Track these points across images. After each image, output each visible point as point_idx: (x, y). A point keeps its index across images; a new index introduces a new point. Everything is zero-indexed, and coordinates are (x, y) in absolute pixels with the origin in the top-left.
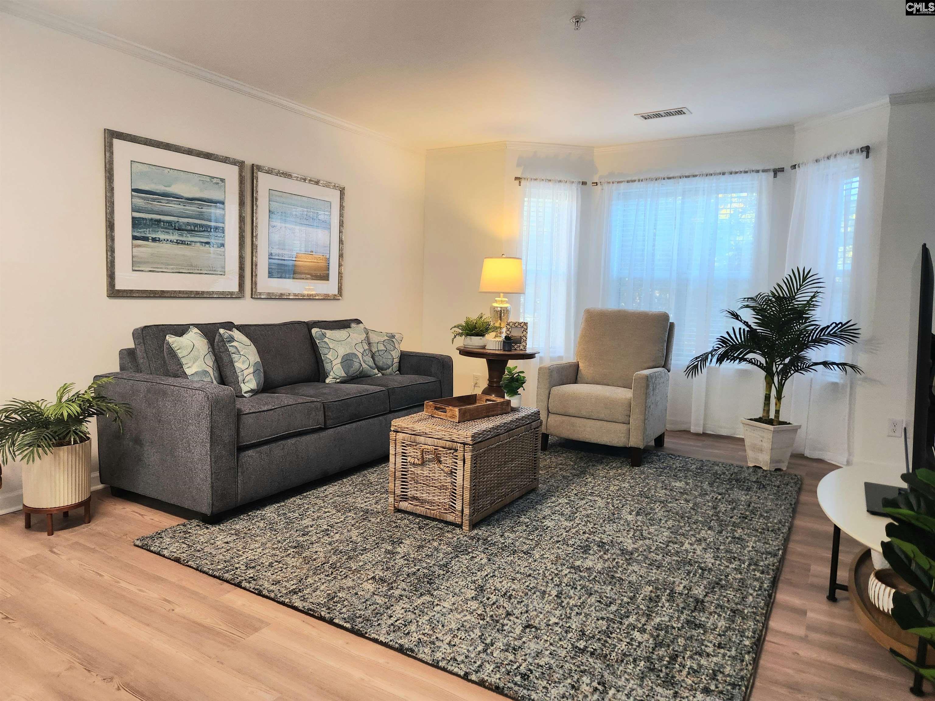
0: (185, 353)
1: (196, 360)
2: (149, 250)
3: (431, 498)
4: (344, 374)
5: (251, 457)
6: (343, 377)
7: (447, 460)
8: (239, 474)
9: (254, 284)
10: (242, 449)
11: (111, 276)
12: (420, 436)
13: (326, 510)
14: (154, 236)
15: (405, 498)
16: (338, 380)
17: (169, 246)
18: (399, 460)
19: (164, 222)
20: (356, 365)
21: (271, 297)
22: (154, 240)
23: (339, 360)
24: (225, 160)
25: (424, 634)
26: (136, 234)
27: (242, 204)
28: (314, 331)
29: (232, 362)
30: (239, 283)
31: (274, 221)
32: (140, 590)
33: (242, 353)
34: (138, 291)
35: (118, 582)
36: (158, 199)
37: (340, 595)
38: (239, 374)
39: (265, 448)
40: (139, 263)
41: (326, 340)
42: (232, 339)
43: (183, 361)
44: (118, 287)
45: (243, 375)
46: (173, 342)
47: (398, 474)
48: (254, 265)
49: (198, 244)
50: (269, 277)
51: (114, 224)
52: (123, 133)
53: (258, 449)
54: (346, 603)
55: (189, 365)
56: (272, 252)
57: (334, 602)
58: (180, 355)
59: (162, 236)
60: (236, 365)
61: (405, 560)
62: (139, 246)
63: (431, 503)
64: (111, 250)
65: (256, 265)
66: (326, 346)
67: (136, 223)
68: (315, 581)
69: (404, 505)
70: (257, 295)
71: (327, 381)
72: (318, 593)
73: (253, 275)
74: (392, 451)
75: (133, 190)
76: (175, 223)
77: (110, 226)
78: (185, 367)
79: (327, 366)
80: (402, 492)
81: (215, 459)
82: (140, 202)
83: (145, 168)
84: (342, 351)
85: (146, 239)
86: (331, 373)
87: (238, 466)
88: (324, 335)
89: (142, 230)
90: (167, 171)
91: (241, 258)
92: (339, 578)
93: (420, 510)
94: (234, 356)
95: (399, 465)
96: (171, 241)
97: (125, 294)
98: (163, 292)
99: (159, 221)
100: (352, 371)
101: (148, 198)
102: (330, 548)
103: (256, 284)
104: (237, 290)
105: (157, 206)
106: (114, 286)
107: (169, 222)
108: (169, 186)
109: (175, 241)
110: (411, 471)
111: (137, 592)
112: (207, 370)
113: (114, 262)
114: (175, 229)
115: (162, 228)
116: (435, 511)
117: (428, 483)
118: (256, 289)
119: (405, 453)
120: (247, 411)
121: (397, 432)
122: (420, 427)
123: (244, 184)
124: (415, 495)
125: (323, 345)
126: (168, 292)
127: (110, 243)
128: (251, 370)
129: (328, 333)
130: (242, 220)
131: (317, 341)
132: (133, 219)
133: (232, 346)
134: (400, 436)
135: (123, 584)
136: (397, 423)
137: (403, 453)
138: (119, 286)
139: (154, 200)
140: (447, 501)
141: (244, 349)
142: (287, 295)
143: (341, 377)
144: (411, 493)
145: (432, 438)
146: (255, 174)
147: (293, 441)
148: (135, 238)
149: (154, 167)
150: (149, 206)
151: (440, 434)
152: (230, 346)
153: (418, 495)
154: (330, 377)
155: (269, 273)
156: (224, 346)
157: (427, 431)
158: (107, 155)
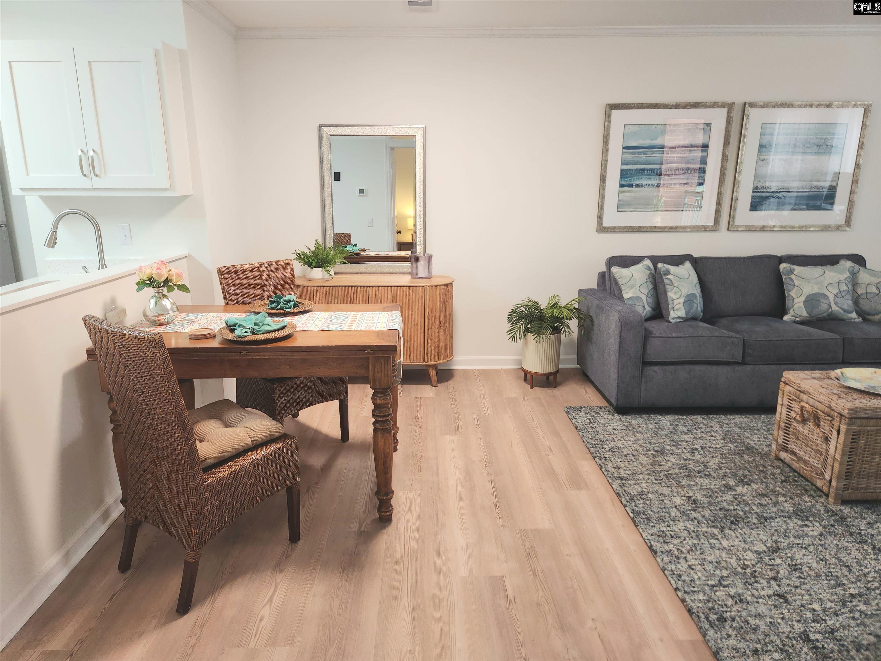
0: (624, 281)
1: (632, 287)
2: (633, 194)
3: (807, 458)
4: (805, 314)
5: (656, 372)
6: (803, 316)
7: (825, 425)
8: (643, 382)
9: (731, 217)
10: (646, 364)
11: (600, 217)
12: (805, 394)
13: (714, 435)
14: (637, 183)
15: (785, 449)
16: (798, 319)
17: (650, 189)
18: (784, 412)
19: (647, 170)
20: (824, 306)
21: (749, 229)
22: (637, 186)
23: (803, 299)
24: (714, 105)
25: (678, 549)
26: (623, 183)
27: (726, 143)
28: (783, 266)
29: (665, 292)
30: (715, 217)
31: (764, 154)
32: (543, 437)
33: (675, 285)
34: (620, 228)
35: (537, 428)
36: (645, 151)
37: (650, 495)
38: (670, 302)
39: (672, 368)
40: (623, 205)
41: (793, 276)
42: (668, 272)
43: (623, 287)
44: (604, 225)
45: (673, 304)
46: (616, 273)
47: (782, 425)
48: (733, 200)
49: (678, 186)
50: (750, 210)
51: (606, 177)
52: (619, 104)
53: (664, 367)
54: (648, 502)
55: (627, 291)
56: (758, 185)
57: (641, 498)
58: (620, 283)
59: (644, 182)
60: (669, 294)
61: (733, 497)
62: (624, 192)
63: (805, 462)
64: (602, 197)
65: (737, 200)
66: (791, 283)
67: (624, 174)
68: (644, 479)
69: (783, 455)
70: (734, 228)
71: (786, 318)
72: (637, 487)
73: (732, 208)
74: (780, 401)
75: (624, 148)
76: (658, 170)
77: (603, 179)
78: (623, 292)
79: (788, 303)
80: (783, 442)
81: (621, 367)
82: (629, 157)
83: (635, 128)
84: (808, 289)
85: (631, 186)
86: (791, 311)
87: (642, 376)
88: (792, 272)
89: (628, 179)
90: (654, 127)
91: (720, 194)
92: (664, 484)
93: (796, 465)
94: (668, 287)
95: (784, 417)
96: (652, 185)
97: (609, 230)
98: (640, 227)
99: (643, 170)
100: (815, 312)
101: (635, 152)
102: (682, 462)
103: (734, 217)
104: (713, 224)
105: (643, 157)
106: (602, 224)
107: (652, 170)
108: (656, 139)
109: (656, 185)
110: (794, 426)
111: (542, 438)
112: (640, 296)
113: (603, 206)
114: (657, 175)
115: (645, 175)
116: (808, 472)
117: (807, 442)
118: (734, 222)
119: (791, 407)
120: (657, 335)
121: (786, 383)
122: (805, 385)
123: (731, 124)
124: (794, 450)
125: (788, 281)
126: (644, 227)
127: (601, 192)
128: (682, 300)
129: (798, 269)
130: (725, 158)
131: (784, 277)
132: (622, 171)
133: (668, 279)
134: (788, 388)
135: (539, 430)
136: (788, 375)
137: (788, 405)
138: (606, 224)
139: (640, 153)
140: (819, 466)
141: (679, 281)
142: (770, 227)
143: (801, 316)
144: (791, 446)
145: (814, 399)
146: (746, 112)
147: (703, 368)
148: (622, 186)
149: (643, 126)
150: (636, 159)
151: (822, 398)
152: (666, 278)
153: (797, 451)
154: (790, 315)
155: (751, 206)
156: (661, 277)
157: (811, 391)
158: (606, 124)
